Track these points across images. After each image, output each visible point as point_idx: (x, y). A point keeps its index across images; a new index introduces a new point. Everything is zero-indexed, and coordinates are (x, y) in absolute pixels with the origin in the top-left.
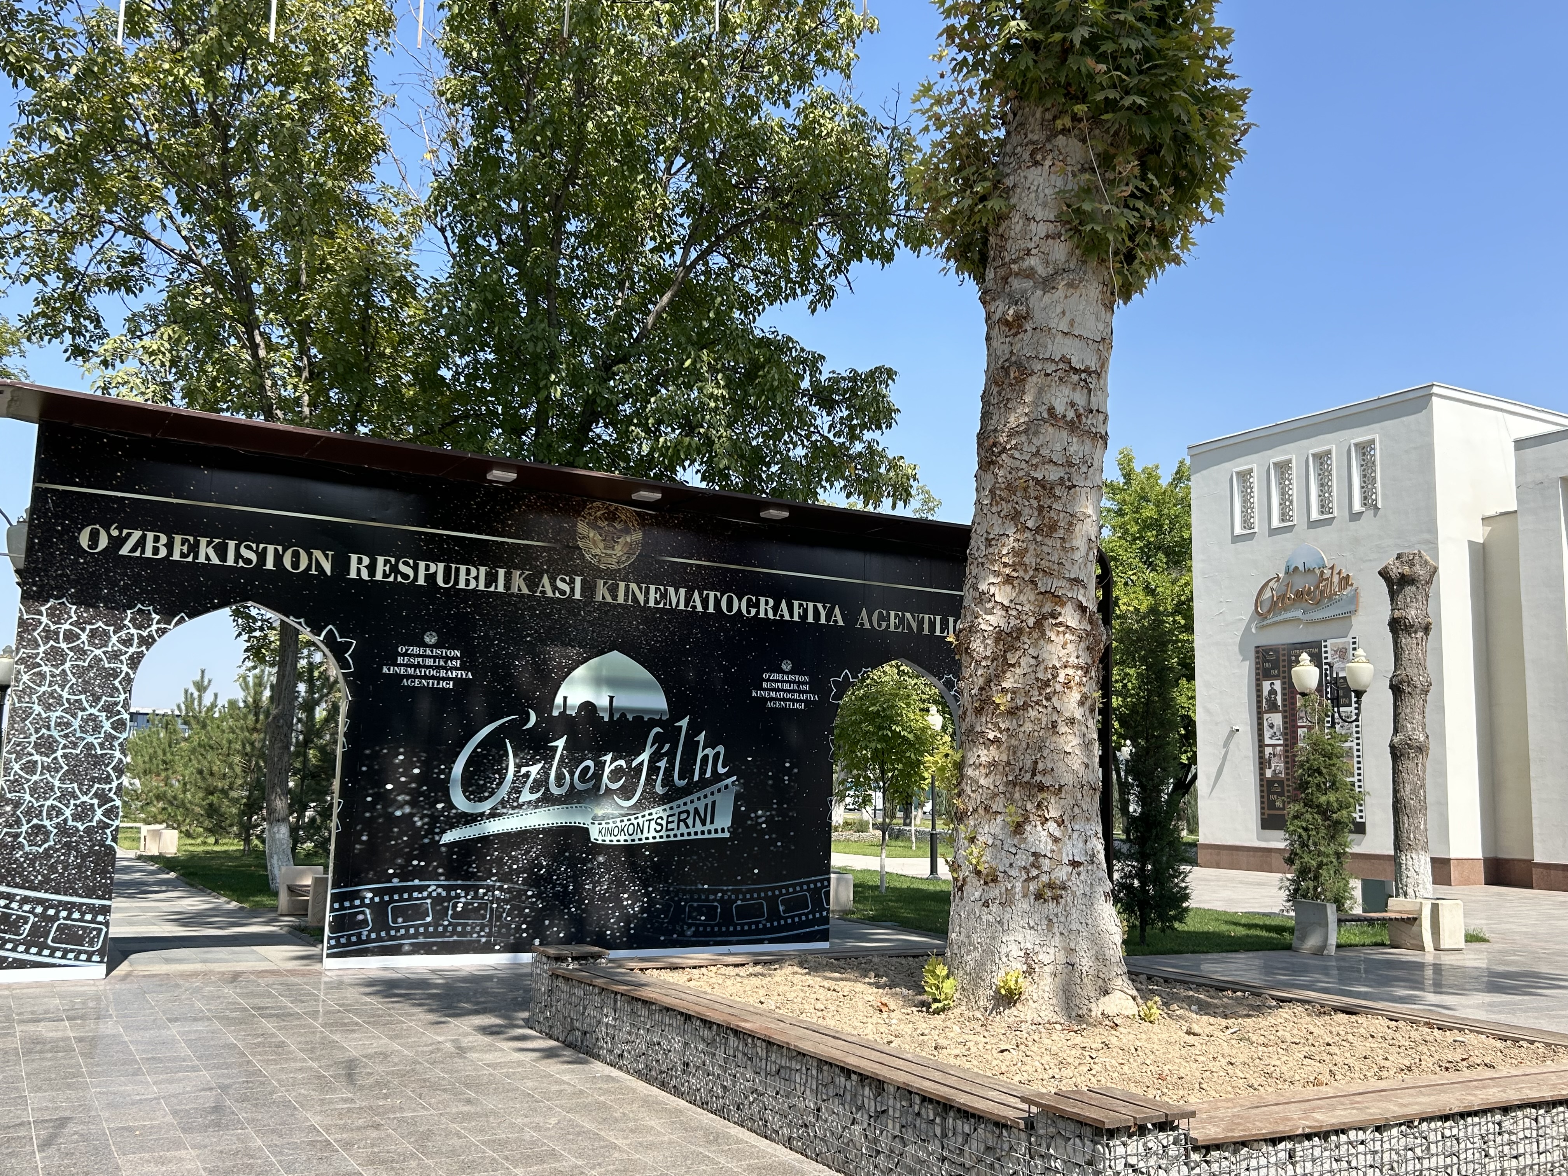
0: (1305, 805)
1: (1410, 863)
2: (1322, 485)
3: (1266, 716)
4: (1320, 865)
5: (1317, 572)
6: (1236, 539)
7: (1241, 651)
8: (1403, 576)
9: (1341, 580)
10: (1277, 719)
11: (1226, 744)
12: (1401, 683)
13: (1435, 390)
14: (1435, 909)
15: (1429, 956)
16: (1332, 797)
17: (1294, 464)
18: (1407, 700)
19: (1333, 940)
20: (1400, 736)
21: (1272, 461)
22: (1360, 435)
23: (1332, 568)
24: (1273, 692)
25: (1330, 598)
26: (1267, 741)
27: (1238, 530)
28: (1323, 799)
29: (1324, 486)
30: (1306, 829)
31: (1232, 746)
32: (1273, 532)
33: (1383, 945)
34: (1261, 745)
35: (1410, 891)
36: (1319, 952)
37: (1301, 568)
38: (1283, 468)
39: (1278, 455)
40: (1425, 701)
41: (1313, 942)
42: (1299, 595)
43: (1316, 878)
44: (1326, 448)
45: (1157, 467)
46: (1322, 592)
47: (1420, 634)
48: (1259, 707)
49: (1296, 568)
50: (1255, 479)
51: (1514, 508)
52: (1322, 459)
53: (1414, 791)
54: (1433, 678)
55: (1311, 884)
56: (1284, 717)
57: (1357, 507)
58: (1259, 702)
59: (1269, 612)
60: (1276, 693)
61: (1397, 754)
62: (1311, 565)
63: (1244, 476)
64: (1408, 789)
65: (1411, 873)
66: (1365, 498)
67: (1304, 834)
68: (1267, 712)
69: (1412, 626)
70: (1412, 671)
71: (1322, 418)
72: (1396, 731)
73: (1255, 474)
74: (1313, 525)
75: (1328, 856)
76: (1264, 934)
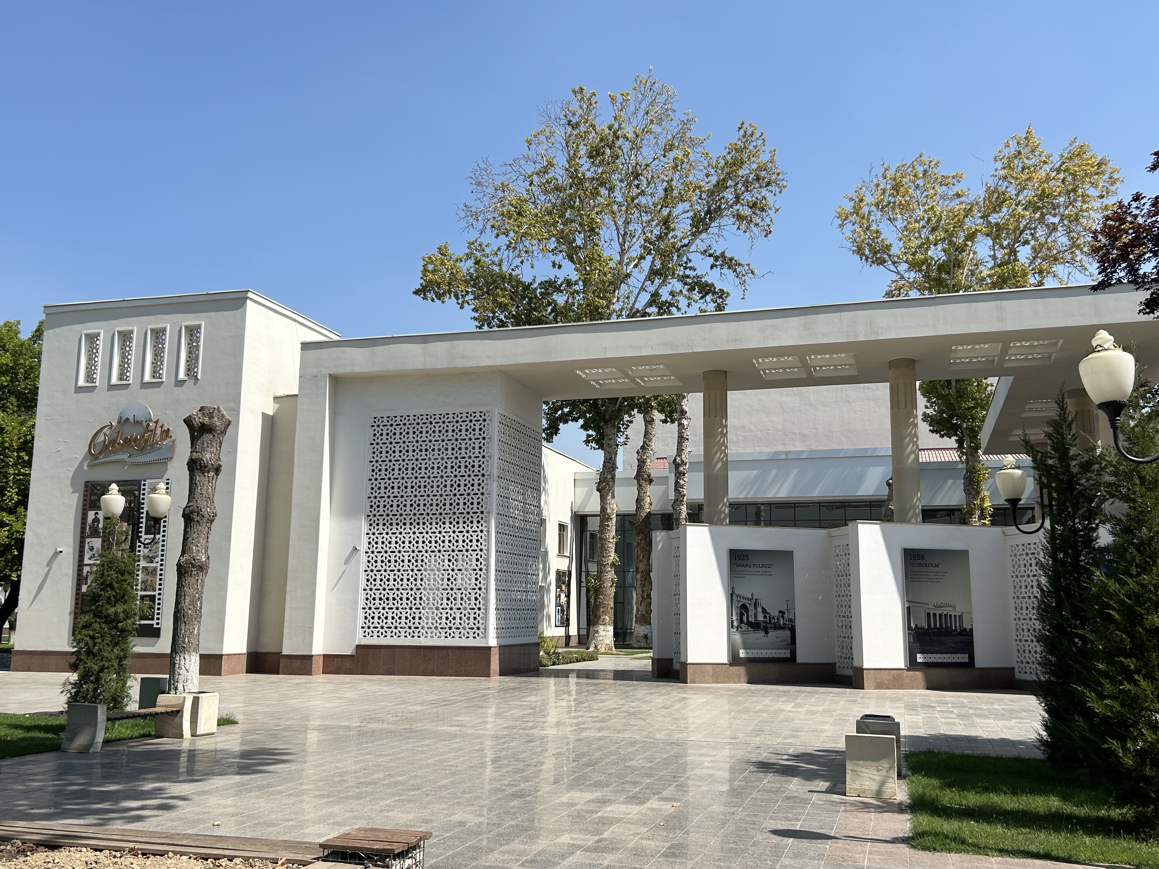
0: (95, 616)
1: (182, 662)
2: (156, 355)
3: (88, 540)
4: (102, 670)
5: (144, 424)
6: (79, 390)
7: (73, 484)
8: (203, 424)
9: (162, 432)
10: (97, 543)
11: (49, 564)
12: (192, 513)
13: (250, 295)
14: (196, 702)
15: (186, 743)
16: (120, 608)
17: (135, 335)
18: (196, 528)
19: (100, 737)
20: (186, 557)
21: (117, 329)
22: (190, 320)
23: (157, 422)
24: (96, 520)
25: (152, 446)
26: (87, 561)
27: (81, 382)
28: (112, 610)
29: (158, 355)
30: (92, 638)
31: (55, 565)
32: (112, 388)
33: (149, 736)
34: (81, 564)
35: (180, 687)
36: (85, 751)
37: (131, 420)
38: (126, 337)
39: (121, 325)
40: (210, 529)
41: (81, 741)
42: (127, 441)
43: (97, 680)
44: (162, 325)
45: (19, 322)
46: (146, 441)
47: (212, 474)
48: (83, 532)
49: (127, 419)
50: (100, 342)
51: (297, 393)
52: (158, 334)
53: (193, 603)
54: (219, 510)
55: (92, 686)
56: (103, 542)
57: (182, 376)
58: (83, 528)
59: (100, 453)
60: (99, 522)
61: (182, 571)
62: (140, 417)
63: (92, 338)
64: (187, 601)
65: (183, 671)
66: (189, 370)
67: (91, 642)
68: (89, 537)
69: (206, 467)
70: (201, 504)
71: (161, 302)
72: (183, 552)
73: (101, 338)
74: (145, 385)
75: (110, 660)
76: (42, 735)
